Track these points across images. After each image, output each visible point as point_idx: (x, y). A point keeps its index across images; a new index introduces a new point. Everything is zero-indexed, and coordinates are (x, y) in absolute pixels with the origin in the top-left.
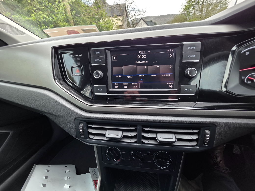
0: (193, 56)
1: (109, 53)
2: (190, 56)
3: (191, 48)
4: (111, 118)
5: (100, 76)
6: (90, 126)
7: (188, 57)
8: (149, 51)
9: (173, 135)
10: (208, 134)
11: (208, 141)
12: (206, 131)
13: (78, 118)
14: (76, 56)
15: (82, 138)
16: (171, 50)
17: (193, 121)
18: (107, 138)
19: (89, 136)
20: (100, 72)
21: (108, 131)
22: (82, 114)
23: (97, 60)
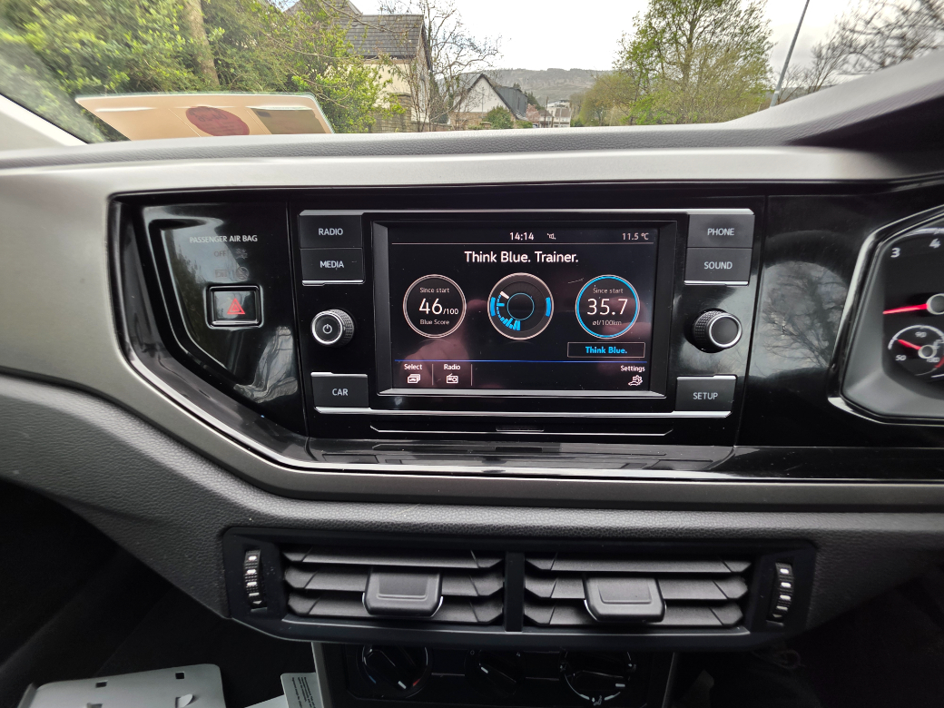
0: (725, 266)
1: (381, 235)
2: (712, 265)
3: (718, 232)
4: (393, 524)
5: (344, 332)
6: (294, 557)
8: (552, 236)
9: (651, 585)
10: (786, 578)
11: (785, 608)
12: (778, 565)
13: (238, 526)
14: (232, 239)
15: (256, 615)
16: (639, 235)
18: (372, 611)
19: (287, 600)
20: (341, 317)
21: (375, 579)
22: (255, 505)
23: (326, 264)
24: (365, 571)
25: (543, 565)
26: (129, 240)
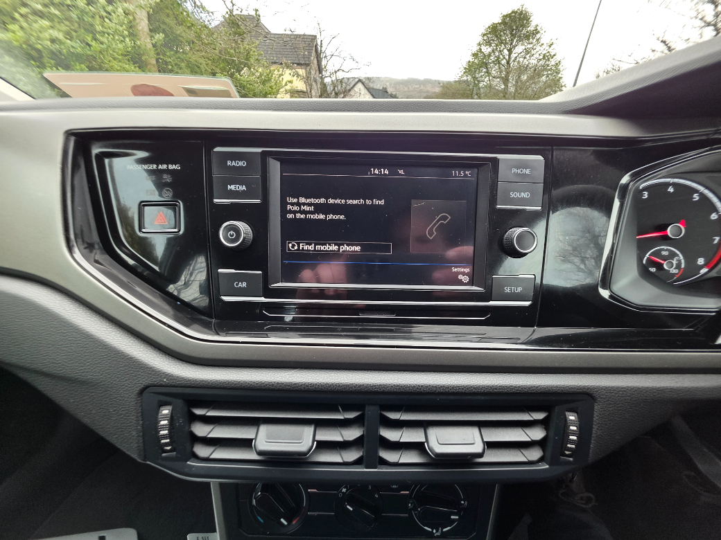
0: (525, 195)
1: (275, 167)
2: (515, 195)
3: (519, 171)
4: (278, 383)
5: (244, 238)
6: (199, 412)
7: (512, 195)
8: (401, 172)
9: (474, 431)
10: (573, 423)
11: (574, 446)
12: (567, 413)
13: (155, 386)
14: (160, 167)
15: (166, 458)
16: (464, 173)
17: (532, 387)
18: (260, 453)
19: (193, 447)
20: (243, 226)
21: (263, 429)
22: (169, 369)
23: (232, 187)
24: (256, 422)
25: (393, 416)
26: (79, 167)
